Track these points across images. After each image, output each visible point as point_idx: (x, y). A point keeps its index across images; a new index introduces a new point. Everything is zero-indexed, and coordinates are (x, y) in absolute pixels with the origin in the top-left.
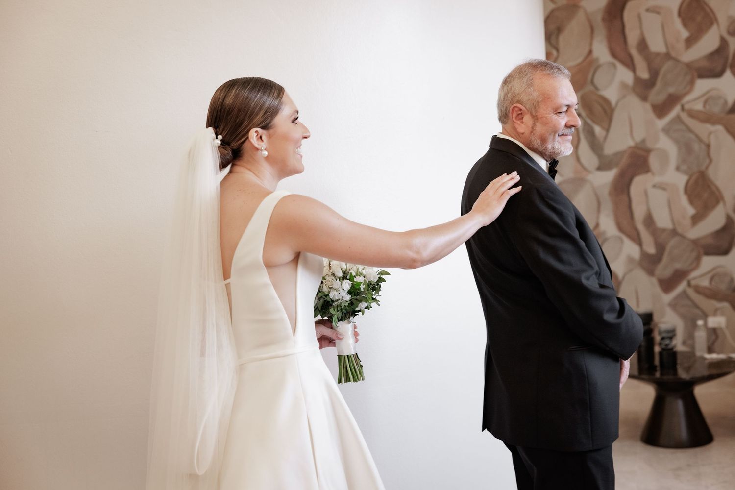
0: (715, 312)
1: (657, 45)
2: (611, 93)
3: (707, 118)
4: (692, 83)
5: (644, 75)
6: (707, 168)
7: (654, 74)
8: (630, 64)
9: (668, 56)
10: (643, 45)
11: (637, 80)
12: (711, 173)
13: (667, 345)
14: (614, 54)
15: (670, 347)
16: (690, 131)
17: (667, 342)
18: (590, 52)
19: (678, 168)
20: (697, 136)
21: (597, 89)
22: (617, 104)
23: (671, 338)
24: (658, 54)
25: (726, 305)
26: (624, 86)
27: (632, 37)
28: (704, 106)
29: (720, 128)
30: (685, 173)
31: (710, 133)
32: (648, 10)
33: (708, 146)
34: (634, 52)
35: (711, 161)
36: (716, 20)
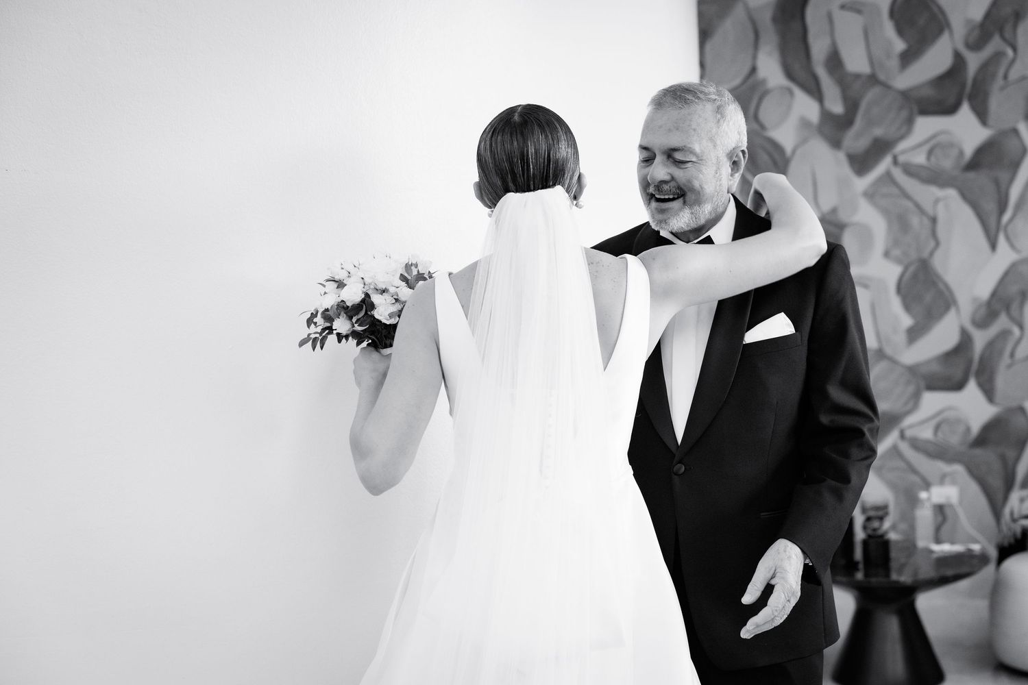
0: (942, 480)
1: (856, 62)
2: (785, 135)
3: (933, 177)
4: (910, 122)
5: (837, 108)
6: (932, 254)
7: (852, 107)
8: (815, 90)
9: (873, 79)
10: (835, 61)
11: (826, 115)
12: (937, 263)
13: (875, 530)
14: (790, 75)
15: (880, 532)
16: (907, 196)
17: (876, 524)
18: (754, 70)
19: (887, 254)
20: (917, 206)
21: (763, 127)
22: (794, 152)
23: (881, 519)
24: (857, 76)
25: (958, 469)
26: (805, 123)
27: (819, 48)
28: (928, 158)
29: (952, 193)
30: (898, 261)
31: (937, 201)
32: (843, 7)
33: (934, 220)
34: (821, 72)
35: (938, 244)
36: (948, 25)
